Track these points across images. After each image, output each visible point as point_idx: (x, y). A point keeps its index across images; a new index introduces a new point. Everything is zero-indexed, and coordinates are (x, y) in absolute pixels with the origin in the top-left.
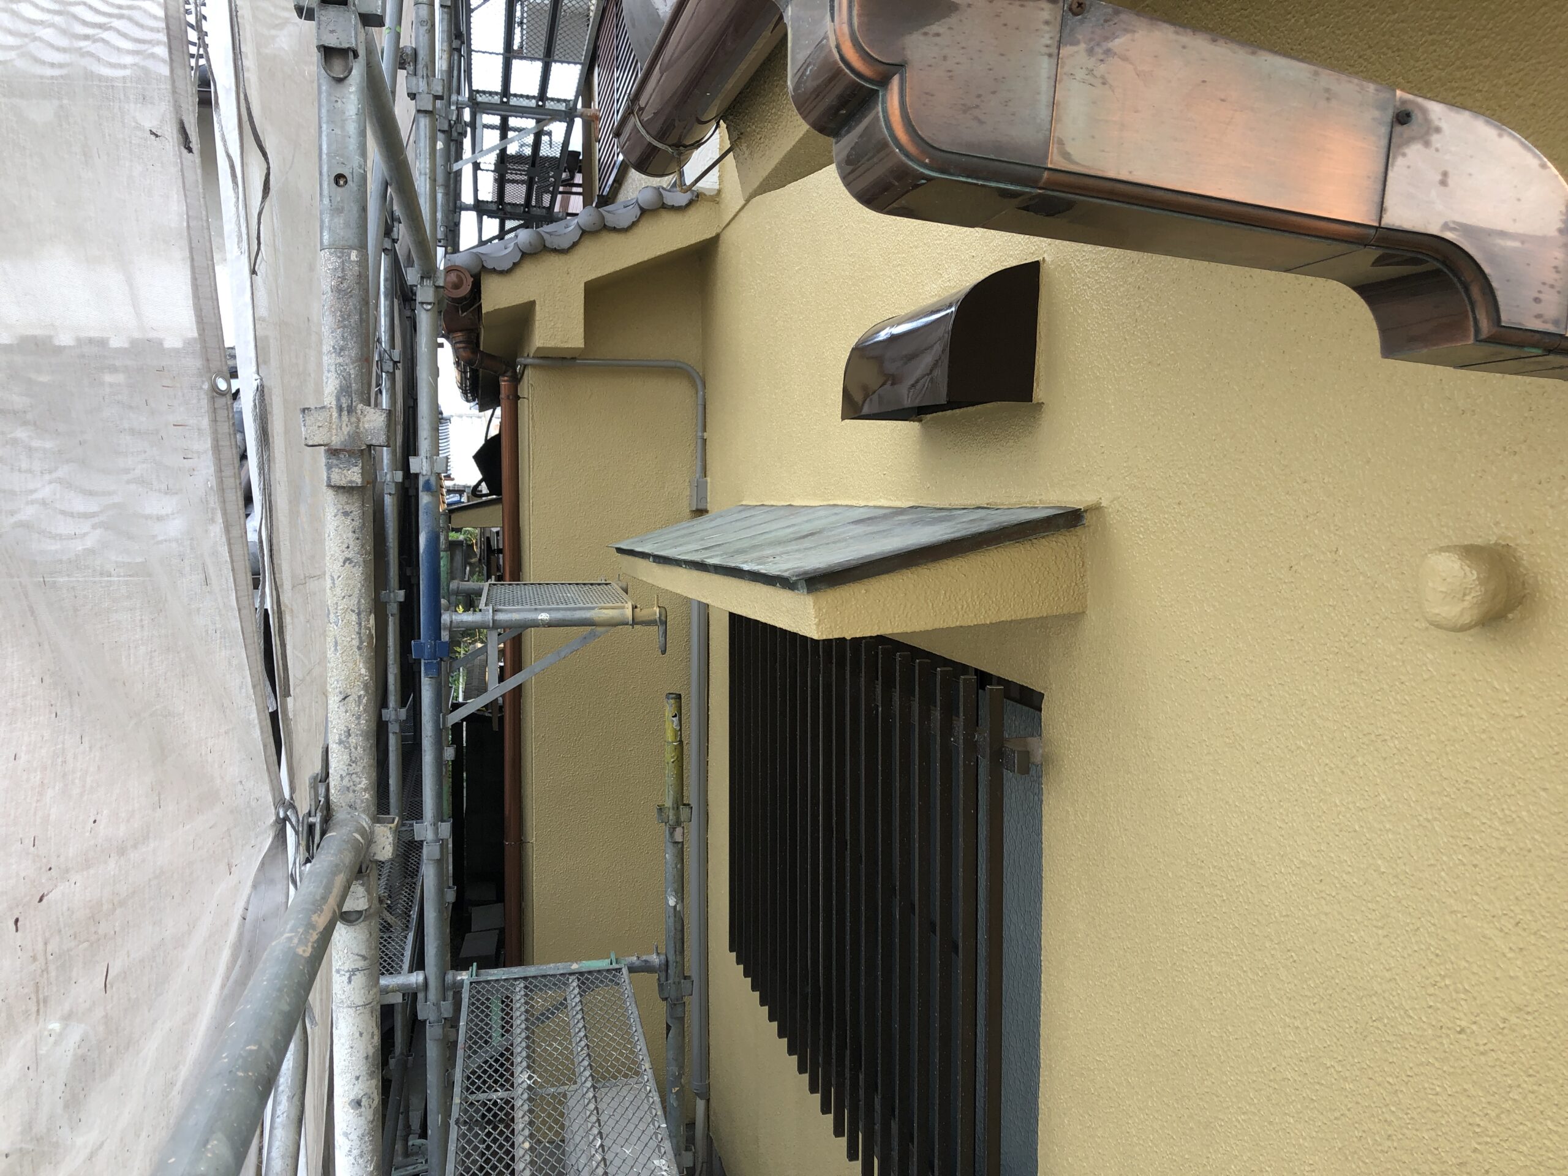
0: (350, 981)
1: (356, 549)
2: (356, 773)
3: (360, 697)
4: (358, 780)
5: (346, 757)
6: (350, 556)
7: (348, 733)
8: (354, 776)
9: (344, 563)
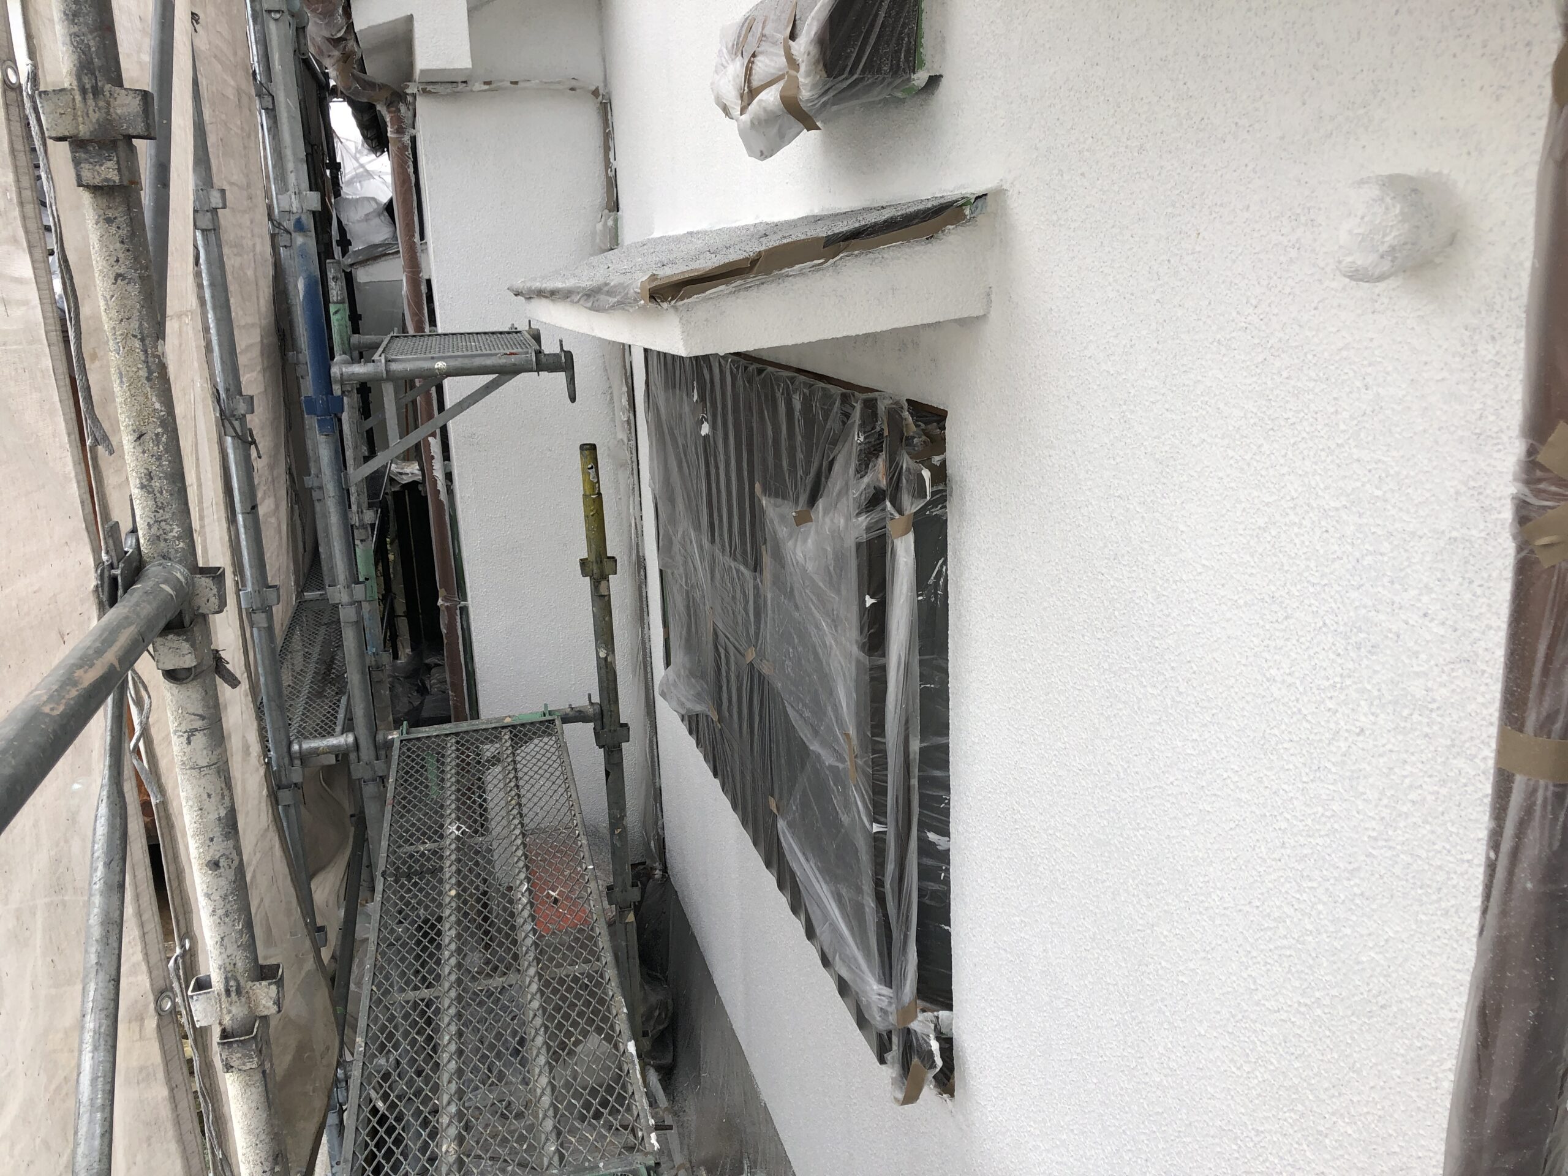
0: (189, 743)
1: (128, 263)
2: (165, 520)
3: (157, 435)
4: (168, 528)
5: (151, 503)
6: (121, 271)
7: (150, 476)
8: (163, 523)
9: (116, 279)
